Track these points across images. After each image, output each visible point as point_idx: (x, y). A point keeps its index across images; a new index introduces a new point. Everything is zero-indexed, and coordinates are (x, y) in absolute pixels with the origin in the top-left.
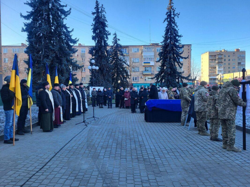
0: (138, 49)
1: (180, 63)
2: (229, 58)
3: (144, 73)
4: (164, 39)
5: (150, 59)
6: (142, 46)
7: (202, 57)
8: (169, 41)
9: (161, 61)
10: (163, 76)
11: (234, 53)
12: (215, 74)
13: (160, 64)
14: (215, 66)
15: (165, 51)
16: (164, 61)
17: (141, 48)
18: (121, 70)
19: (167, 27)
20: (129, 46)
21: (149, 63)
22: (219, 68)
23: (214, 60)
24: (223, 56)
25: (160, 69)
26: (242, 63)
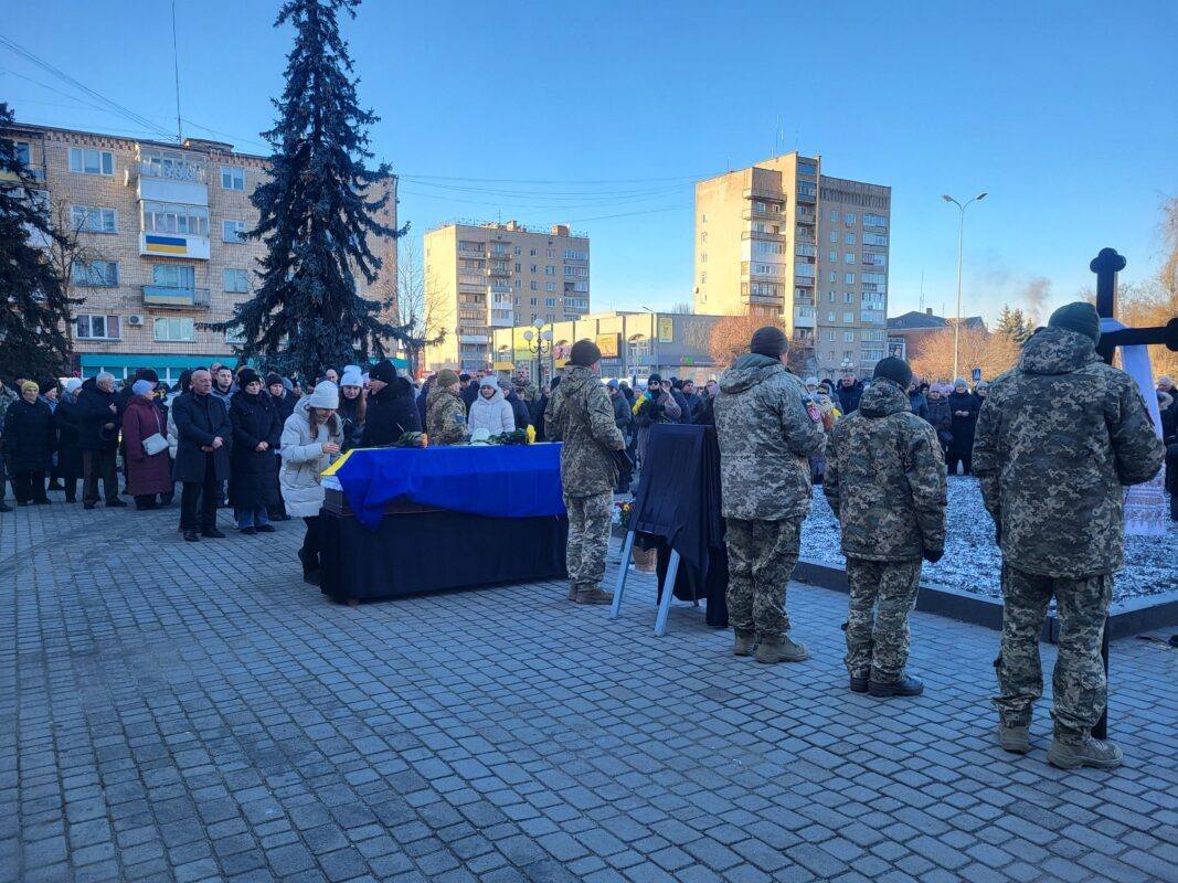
0: (107, 158)
1: (367, 252)
2: (535, 260)
3: (148, 299)
4: (280, 117)
5: (182, 220)
6: (133, 141)
7: (427, 245)
8: (309, 129)
9: (268, 235)
10: (281, 317)
11: (550, 240)
12: (481, 324)
13: (259, 249)
14: (481, 290)
15: (291, 184)
16: (288, 234)
17: (126, 153)
18: (14, 262)
19: (296, 54)
20: (50, 129)
21: (182, 243)
22: (497, 299)
23: (476, 264)
24: (509, 250)
25: (261, 275)
26: (579, 287)
